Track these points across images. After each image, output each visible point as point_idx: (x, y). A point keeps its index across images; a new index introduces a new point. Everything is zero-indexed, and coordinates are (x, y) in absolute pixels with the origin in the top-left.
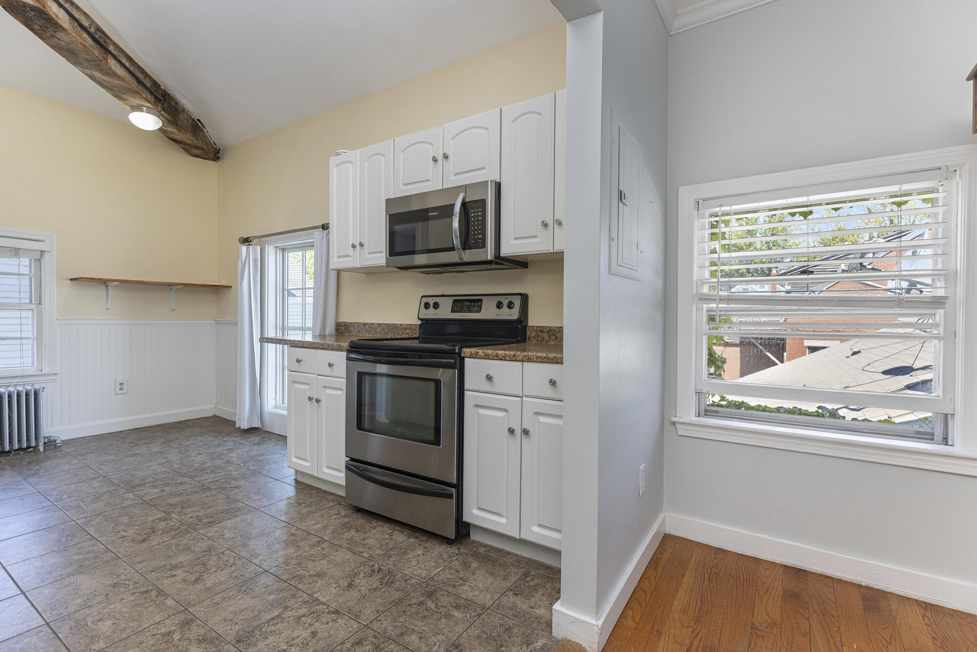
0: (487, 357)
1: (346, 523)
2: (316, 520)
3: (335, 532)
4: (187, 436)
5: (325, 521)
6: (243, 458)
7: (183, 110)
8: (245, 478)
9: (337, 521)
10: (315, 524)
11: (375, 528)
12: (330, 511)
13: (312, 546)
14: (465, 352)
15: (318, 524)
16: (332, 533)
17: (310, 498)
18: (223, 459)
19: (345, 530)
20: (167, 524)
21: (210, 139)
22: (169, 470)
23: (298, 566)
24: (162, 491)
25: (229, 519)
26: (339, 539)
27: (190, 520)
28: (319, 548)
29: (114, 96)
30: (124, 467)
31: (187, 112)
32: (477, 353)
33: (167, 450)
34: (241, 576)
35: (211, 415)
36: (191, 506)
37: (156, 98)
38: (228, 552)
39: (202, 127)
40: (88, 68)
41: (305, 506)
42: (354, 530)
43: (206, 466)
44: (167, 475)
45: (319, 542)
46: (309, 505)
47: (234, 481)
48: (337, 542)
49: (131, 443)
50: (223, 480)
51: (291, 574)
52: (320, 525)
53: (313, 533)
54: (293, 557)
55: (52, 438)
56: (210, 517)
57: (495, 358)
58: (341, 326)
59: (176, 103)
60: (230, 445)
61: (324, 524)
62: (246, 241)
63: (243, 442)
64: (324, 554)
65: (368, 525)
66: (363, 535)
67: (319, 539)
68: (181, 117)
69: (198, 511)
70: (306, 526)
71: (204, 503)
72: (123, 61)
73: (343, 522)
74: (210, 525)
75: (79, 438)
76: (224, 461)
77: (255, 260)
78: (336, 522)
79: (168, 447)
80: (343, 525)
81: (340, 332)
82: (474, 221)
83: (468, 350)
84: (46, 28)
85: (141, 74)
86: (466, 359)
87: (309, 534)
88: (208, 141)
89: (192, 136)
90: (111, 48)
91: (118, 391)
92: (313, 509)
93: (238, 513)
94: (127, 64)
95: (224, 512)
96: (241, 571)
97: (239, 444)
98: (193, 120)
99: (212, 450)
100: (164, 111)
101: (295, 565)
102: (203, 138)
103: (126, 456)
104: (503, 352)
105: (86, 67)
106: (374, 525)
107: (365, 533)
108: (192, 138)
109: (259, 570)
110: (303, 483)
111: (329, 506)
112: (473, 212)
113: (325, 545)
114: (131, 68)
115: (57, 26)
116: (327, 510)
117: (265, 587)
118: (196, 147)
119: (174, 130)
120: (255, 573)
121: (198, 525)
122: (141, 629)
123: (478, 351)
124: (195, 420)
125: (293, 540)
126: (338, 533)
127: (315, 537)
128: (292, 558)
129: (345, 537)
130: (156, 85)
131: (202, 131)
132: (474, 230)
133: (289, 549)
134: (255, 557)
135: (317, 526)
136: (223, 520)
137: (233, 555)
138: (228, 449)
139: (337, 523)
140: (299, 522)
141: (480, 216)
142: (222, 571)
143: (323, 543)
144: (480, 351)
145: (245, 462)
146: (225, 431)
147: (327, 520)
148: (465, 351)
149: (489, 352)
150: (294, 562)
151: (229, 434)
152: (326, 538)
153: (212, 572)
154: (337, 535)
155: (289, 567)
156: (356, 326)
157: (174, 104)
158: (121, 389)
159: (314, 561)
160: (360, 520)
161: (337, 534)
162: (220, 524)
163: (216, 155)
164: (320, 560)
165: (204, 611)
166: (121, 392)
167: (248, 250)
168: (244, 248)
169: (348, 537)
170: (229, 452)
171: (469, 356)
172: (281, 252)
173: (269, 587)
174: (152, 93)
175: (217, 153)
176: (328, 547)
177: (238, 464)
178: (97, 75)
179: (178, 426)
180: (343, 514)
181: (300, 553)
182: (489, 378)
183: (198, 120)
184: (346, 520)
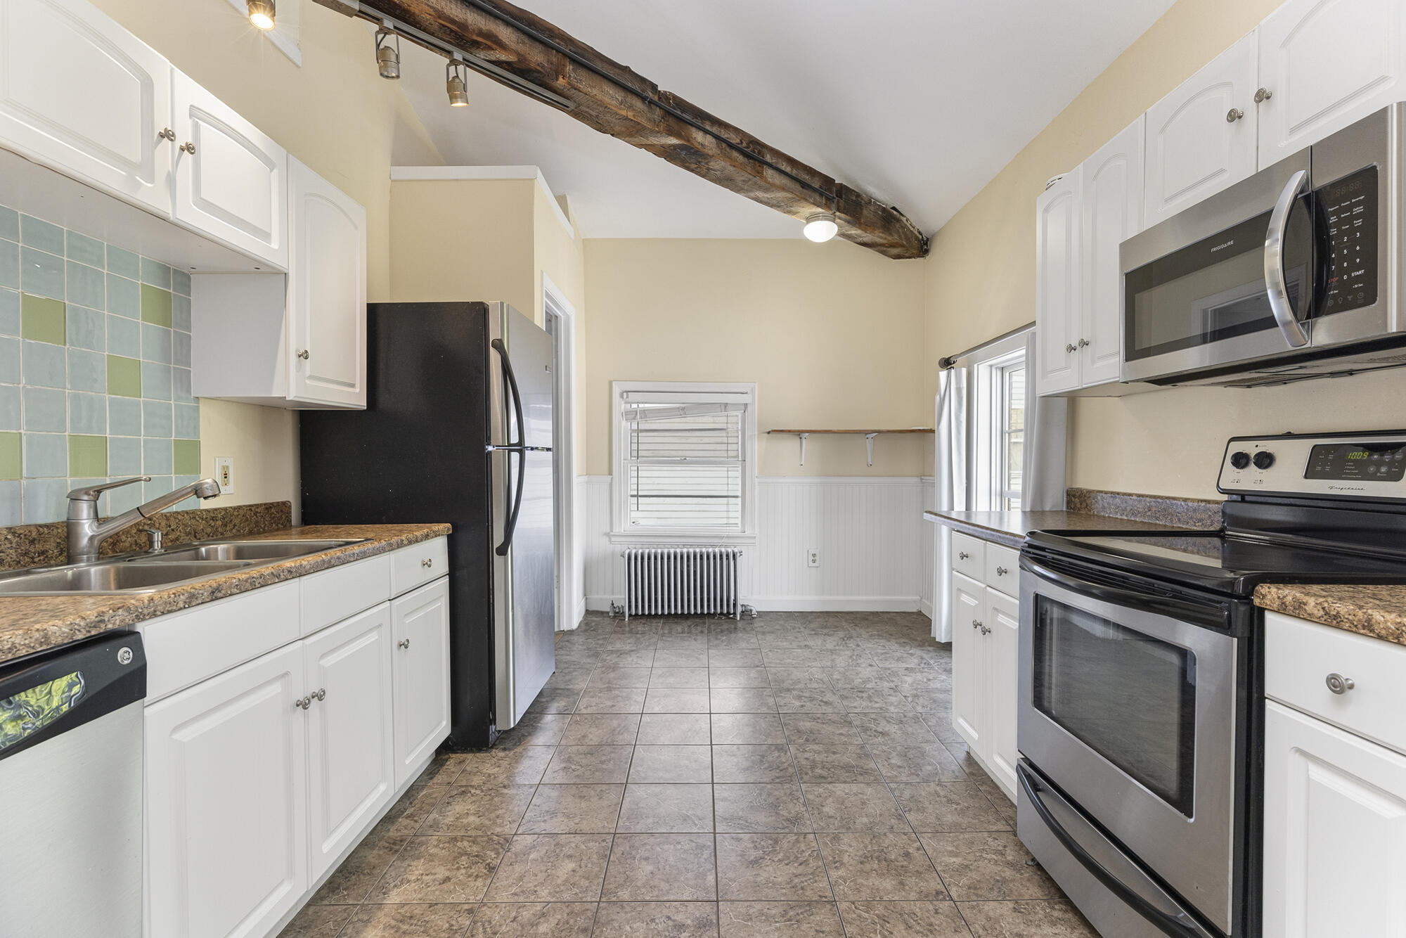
0: (1333, 621)
1: (1004, 881)
2: (957, 847)
3: (975, 889)
4: (871, 636)
5: (971, 857)
6: (916, 689)
7: (869, 202)
8: (901, 722)
9: (992, 868)
10: (952, 854)
11: (1053, 924)
12: (990, 840)
13: (924, 896)
14: (1264, 596)
15: (956, 855)
16: (969, 888)
17: (971, 797)
18: (893, 681)
19: (994, 894)
20: (779, 756)
21: (912, 229)
22: (826, 679)
23: (881, 921)
24: (802, 706)
25: (845, 782)
26: (973, 907)
27: (804, 762)
28: (931, 907)
29: (785, 213)
30: (788, 661)
31: (874, 202)
32: (1301, 605)
33: (840, 650)
34: (802, 888)
35: (915, 610)
36: (817, 741)
37: (828, 199)
38: (811, 837)
39: (898, 215)
40: (751, 191)
41: (956, 809)
42: (1011, 905)
43: (868, 686)
44: (821, 685)
45: (938, 893)
46: (963, 812)
47: (885, 722)
48: (967, 913)
49: (813, 630)
50: (873, 716)
51: (862, 929)
52: (957, 860)
53: (939, 869)
54: (885, 898)
55: (749, 608)
56: (827, 768)
57: (1362, 631)
58: (1074, 496)
59: (858, 195)
60: (913, 663)
61: (966, 862)
62: (947, 363)
63: (932, 662)
64: (931, 925)
65: (1043, 909)
66: (1022, 926)
67: (941, 887)
68: (865, 212)
69: (819, 753)
70: (935, 850)
71: (833, 744)
72: (783, 168)
73: (1001, 876)
74: (819, 781)
75: (772, 612)
76: (892, 685)
77: (959, 390)
78: (989, 868)
79: (843, 646)
80: (998, 881)
81: (1072, 506)
82: (1341, 233)
83: (1274, 589)
84: (699, 162)
85: (807, 174)
86: (1269, 617)
87: (932, 867)
88: (908, 233)
89: (883, 233)
90: (768, 158)
91: (811, 564)
92: (964, 821)
93: (860, 778)
94: (788, 169)
95: (847, 768)
96: (806, 881)
97: (925, 663)
98: (884, 210)
99: (887, 665)
100: (840, 212)
101: (878, 916)
102: (900, 230)
103: (798, 646)
104: (1392, 616)
105: (748, 191)
106: (1056, 914)
107: (1029, 923)
108: (883, 235)
109: (827, 894)
110: (976, 763)
111: (995, 828)
112: (1334, 213)
113: (945, 906)
114: (794, 172)
115: (705, 157)
116: (986, 835)
117: (817, 931)
118: (892, 246)
119: (859, 232)
120: (820, 896)
121: (806, 774)
122: (665, 899)
123: (1305, 599)
124: (894, 614)
125: (902, 867)
126: (979, 892)
127: (938, 878)
128: (881, 900)
129: (986, 908)
130: (828, 181)
131: (898, 220)
132: (1342, 258)
133: (888, 880)
134: (836, 867)
135: (953, 860)
136: (838, 781)
137: (813, 847)
138: (907, 669)
139: (988, 871)
140: (930, 835)
141: (1358, 216)
142: (787, 864)
143: (944, 899)
144: (1312, 601)
145: (915, 696)
146: (919, 639)
147: (975, 856)
148: (1263, 591)
149: (1343, 608)
150: (880, 910)
151: (921, 644)
152: (954, 893)
153: (776, 859)
154: (976, 898)
155: (866, 915)
156: (1099, 498)
157: (854, 198)
158: (814, 561)
159: (909, 927)
160: (1032, 890)
161: (977, 895)
162: (830, 786)
163: (922, 247)
164: (918, 932)
165: (731, 918)
166: (814, 564)
167: (949, 376)
168: (943, 374)
169: (991, 914)
170: (907, 672)
171: (1275, 606)
172: (999, 373)
173: (821, 934)
174: (821, 195)
175: (924, 244)
176: (947, 912)
177: (905, 697)
178: (760, 194)
179: (871, 617)
180: (1010, 858)
181: (896, 898)
182: (1337, 686)
183: (894, 208)
184: (1008, 873)
